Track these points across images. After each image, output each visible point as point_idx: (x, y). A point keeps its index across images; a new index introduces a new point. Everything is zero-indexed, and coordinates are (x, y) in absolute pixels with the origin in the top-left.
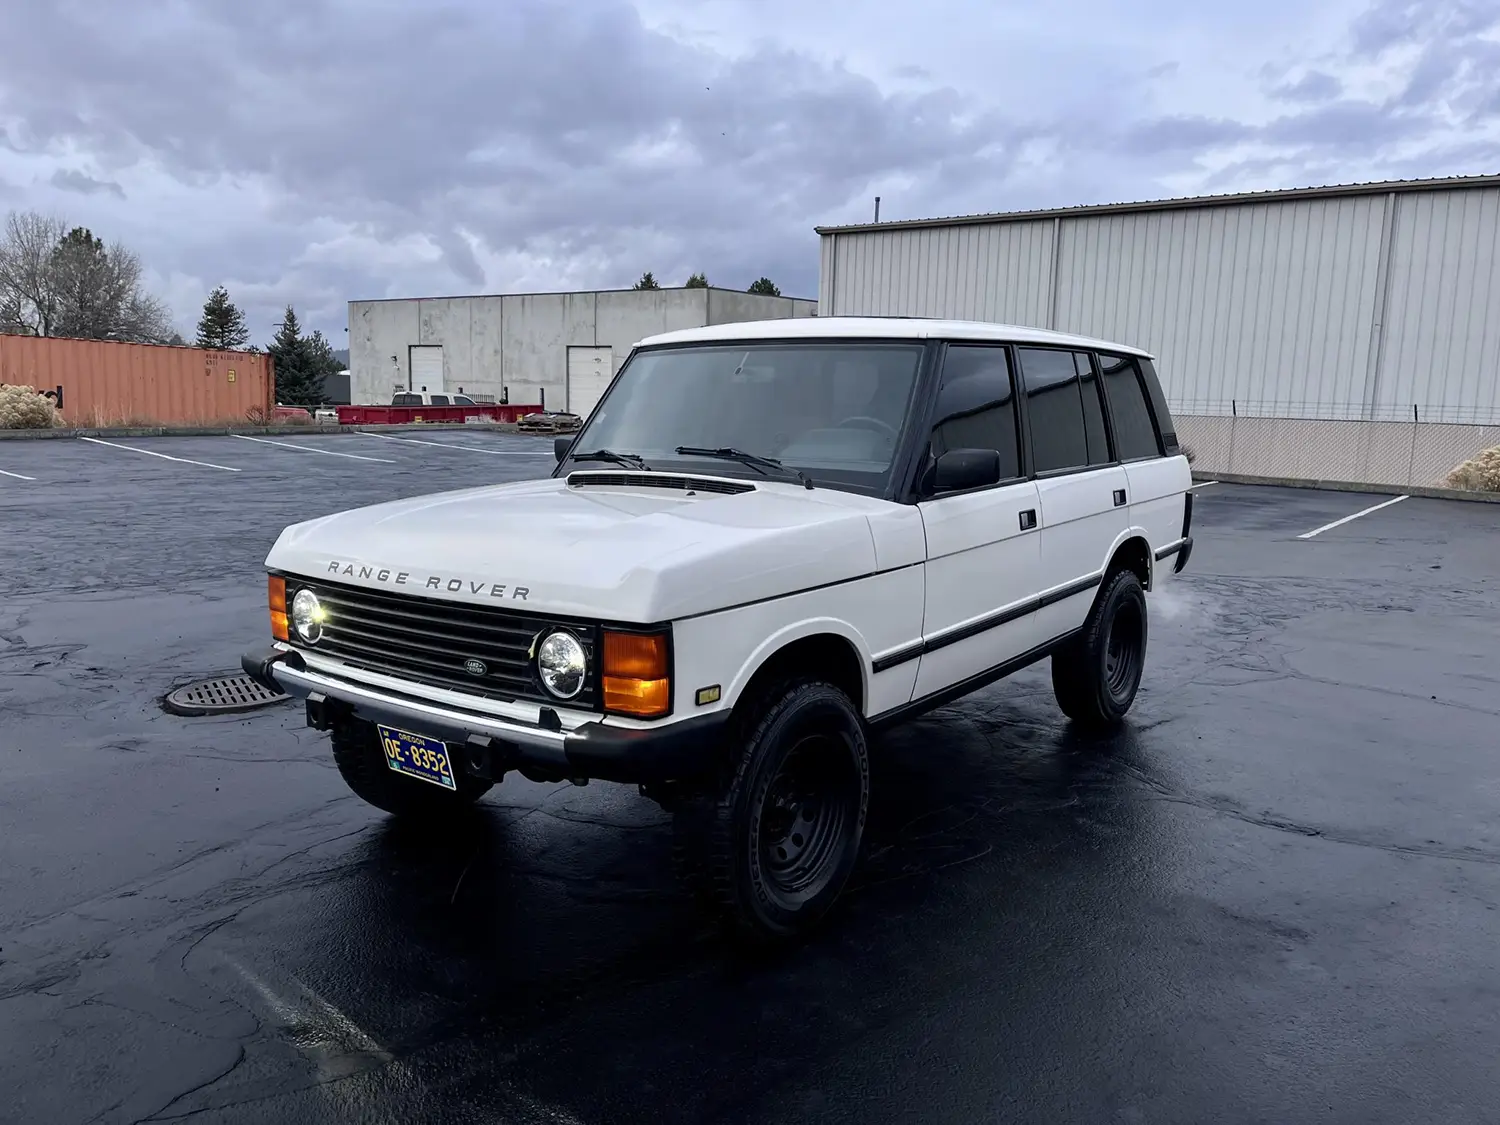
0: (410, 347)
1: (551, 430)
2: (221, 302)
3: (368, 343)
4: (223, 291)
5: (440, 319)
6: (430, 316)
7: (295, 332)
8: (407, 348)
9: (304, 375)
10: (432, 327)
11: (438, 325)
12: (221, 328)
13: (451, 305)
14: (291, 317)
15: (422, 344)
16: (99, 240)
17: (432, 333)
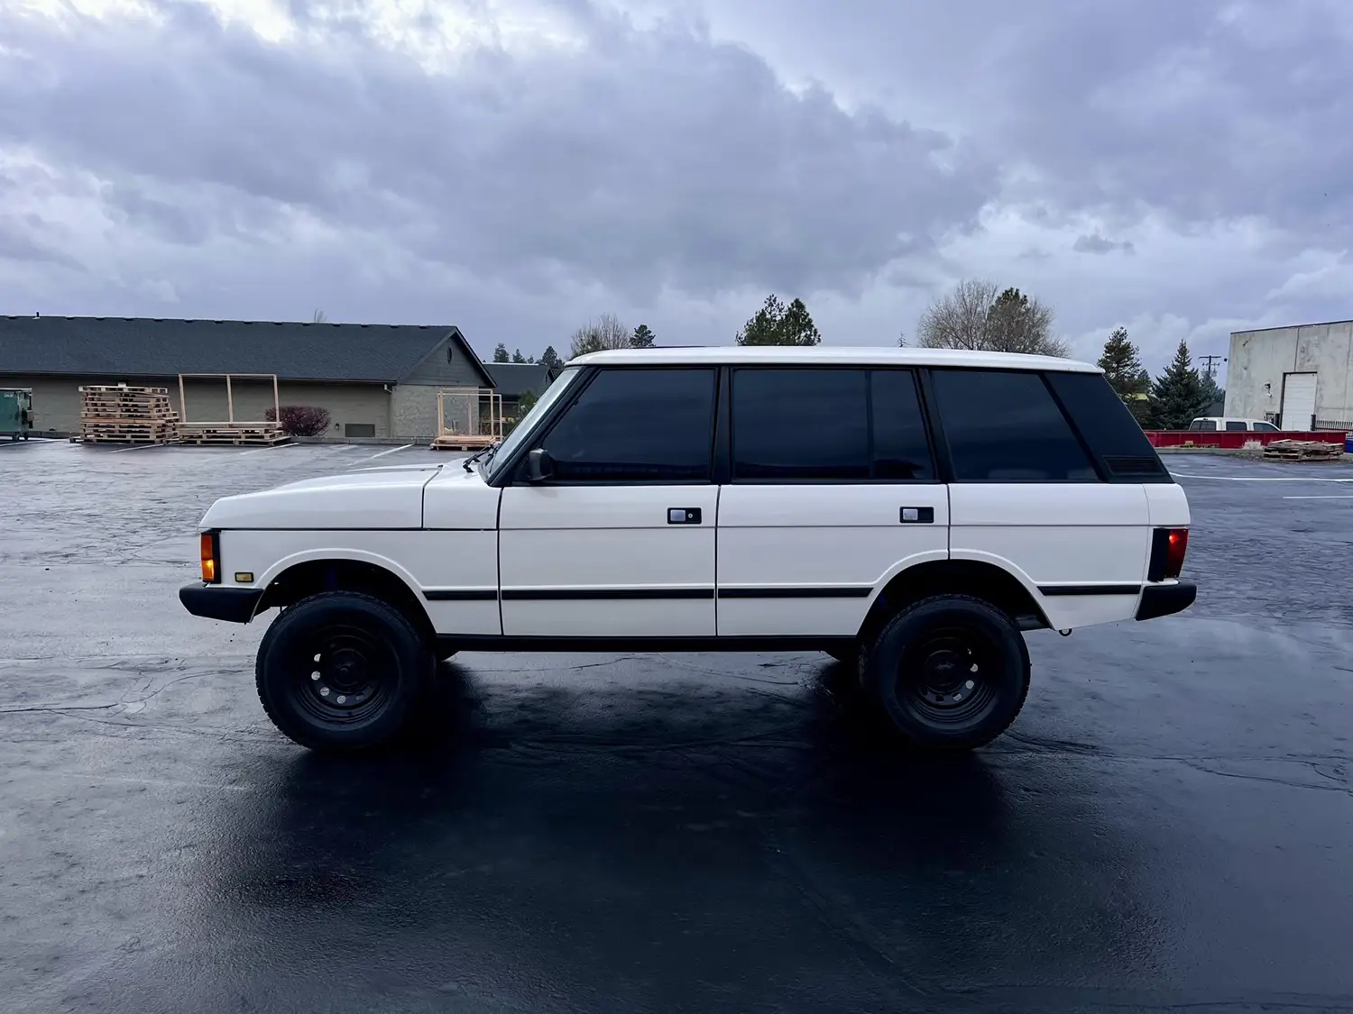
0: (1285, 374)
1: (1297, 457)
2: (1120, 340)
3: (1245, 372)
4: (1123, 331)
5: (1317, 345)
6: (1308, 343)
7: (1185, 364)
8: (1282, 375)
9: (1188, 403)
10: (1308, 354)
11: (1314, 351)
12: (1117, 363)
13: (1331, 330)
14: (1183, 351)
15: (1297, 371)
16: (1025, 297)
17: (1309, 360)
